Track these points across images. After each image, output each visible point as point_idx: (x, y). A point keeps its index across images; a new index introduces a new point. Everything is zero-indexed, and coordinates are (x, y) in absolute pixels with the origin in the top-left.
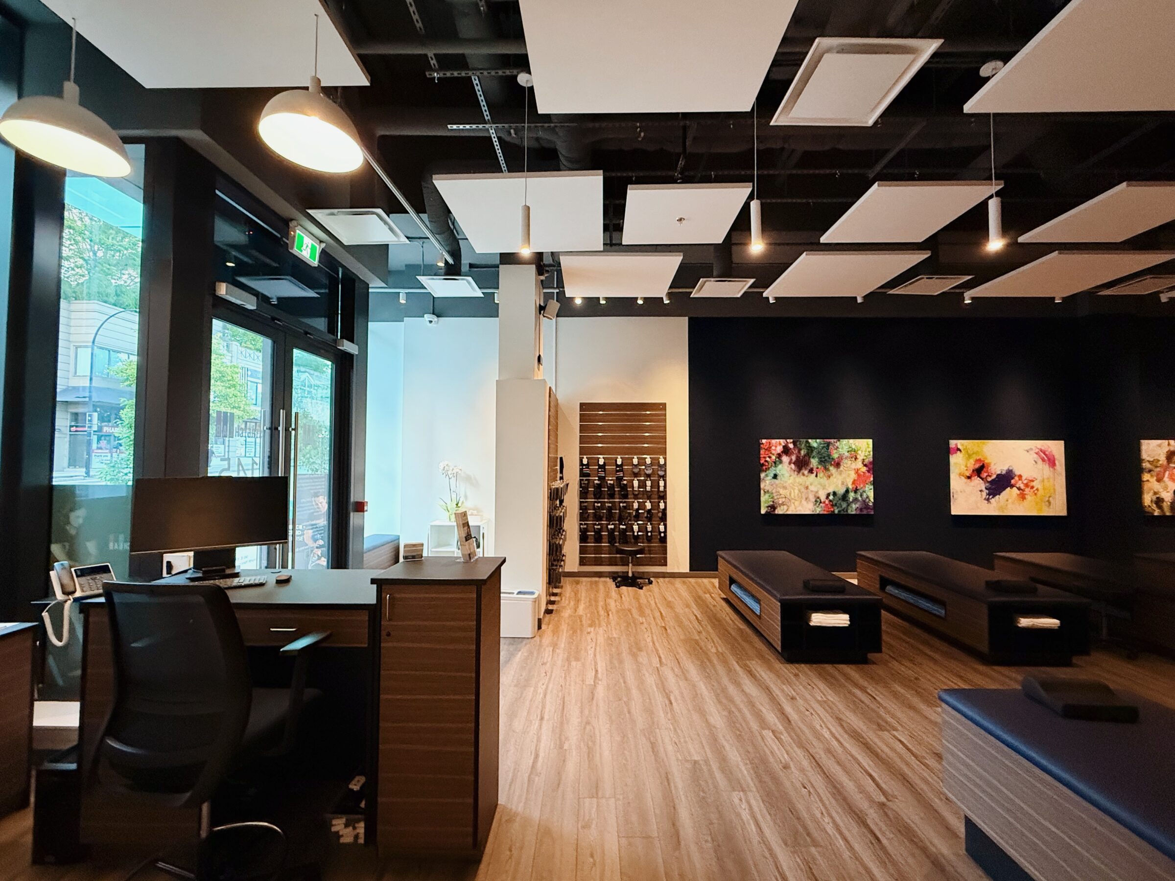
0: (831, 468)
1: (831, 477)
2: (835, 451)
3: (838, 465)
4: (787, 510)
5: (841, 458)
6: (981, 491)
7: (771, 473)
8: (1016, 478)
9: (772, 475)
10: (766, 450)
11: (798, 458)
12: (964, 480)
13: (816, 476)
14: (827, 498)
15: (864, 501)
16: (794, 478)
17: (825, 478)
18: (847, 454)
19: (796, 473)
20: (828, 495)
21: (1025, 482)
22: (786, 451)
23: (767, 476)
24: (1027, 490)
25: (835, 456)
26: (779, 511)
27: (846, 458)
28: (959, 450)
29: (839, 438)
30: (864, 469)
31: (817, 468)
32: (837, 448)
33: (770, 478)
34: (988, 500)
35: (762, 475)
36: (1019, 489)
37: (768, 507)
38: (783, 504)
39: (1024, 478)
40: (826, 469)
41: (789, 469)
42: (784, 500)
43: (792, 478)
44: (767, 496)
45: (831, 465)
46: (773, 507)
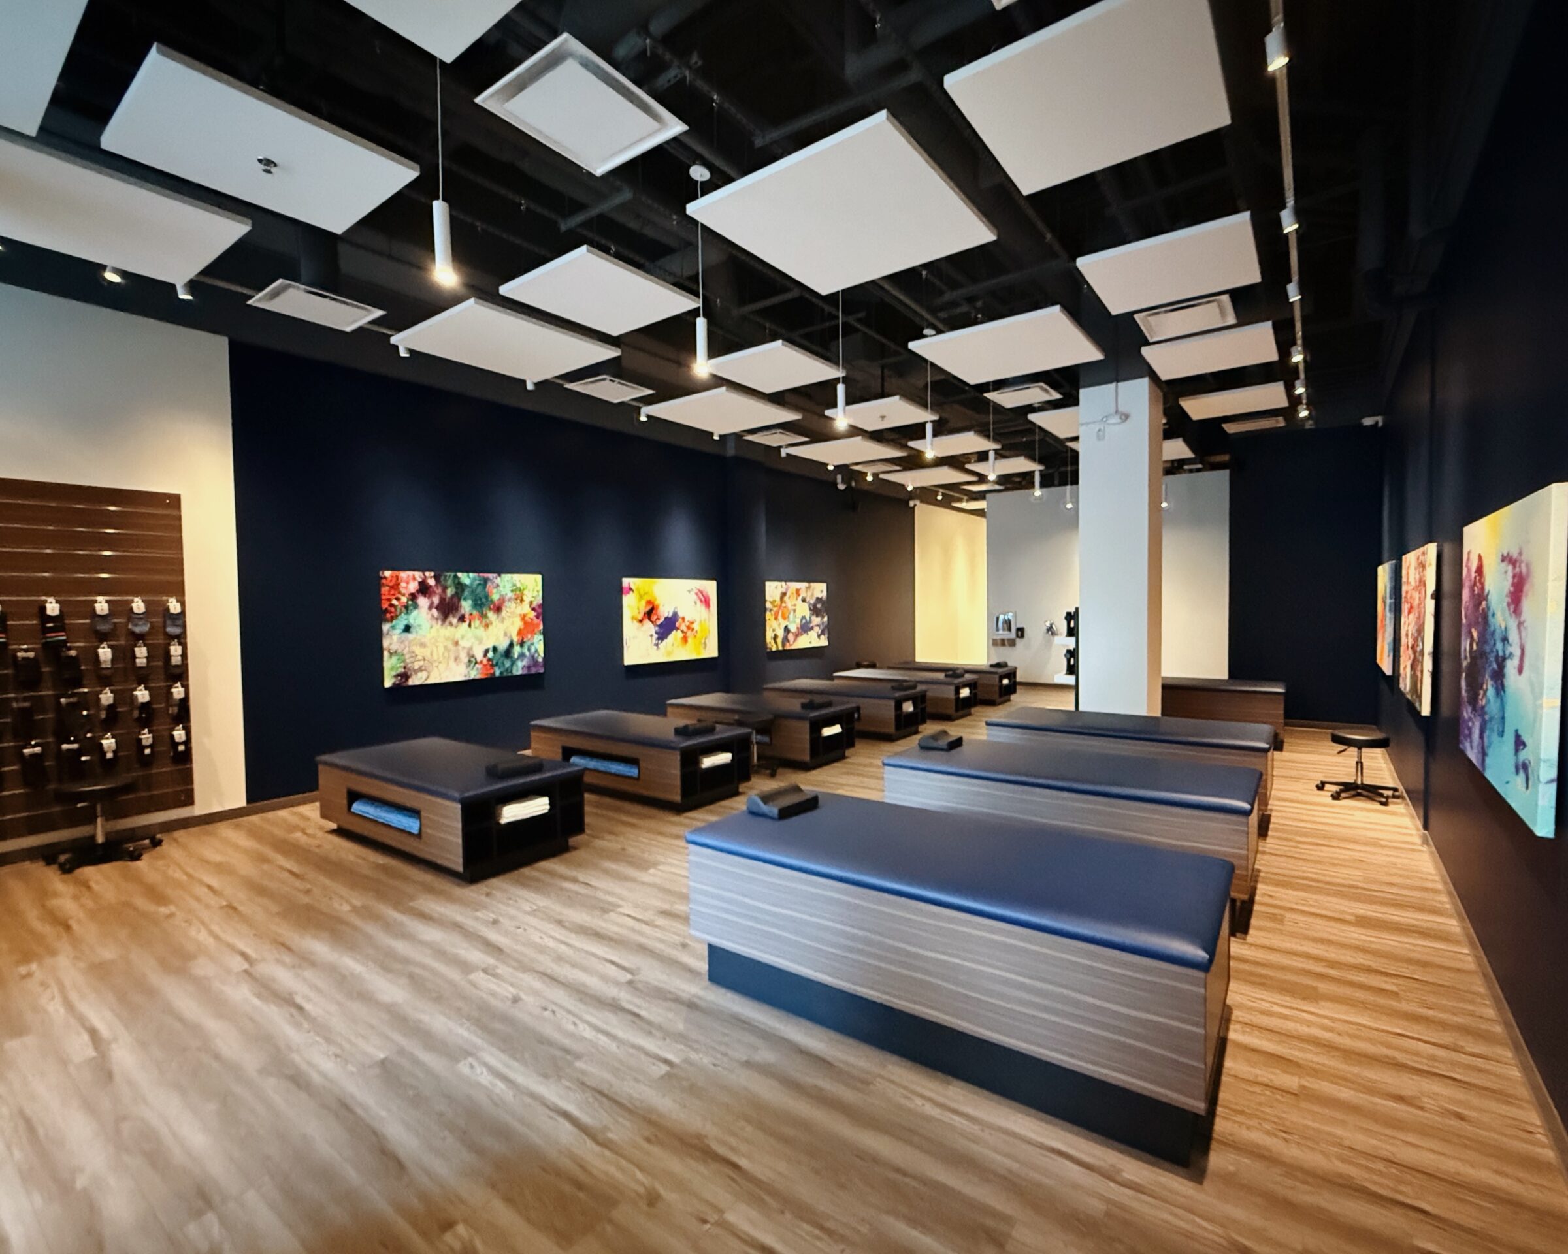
0: (491, 614)
1: (490, 627)
2: (495, 591)
3: (498, 609)
4: (427, 678)
5: (502, 600)
6: (651, 636)
7: (401, 623)
8: (680, 620)
9: (402, 627)
10: (392, 587)
11: (442, 600)
12: (636, 624)
13: (470, 625)
14: (485, 655)
15: (533, 657)
16: (438, 631)
17: (482, 629)
18: (510, 595)
19: (440, 622)
20: (487, 651)
21: (687, 624)
22: (424, 589)
23: (393, 627)
24: (689, 633)
25: (495, 597)
26: (415, 681)
27: (510, 600)
28: (631, 589)
29: (499, 573)
30: (533, 614)
31: (471, 614)
32: (498, 586)
33: (399, 630)
34: (657, 645)
35: (386, 627)
36: (683, 632)
37: (396, 676)
38: (420, 670)
39: (686, 620)
40: (483, 616)
41: (429, 616)
42: (422, 663)
43: (433, 630)
44: (394, 659)
45: (490, 609)
46: (405, 676)
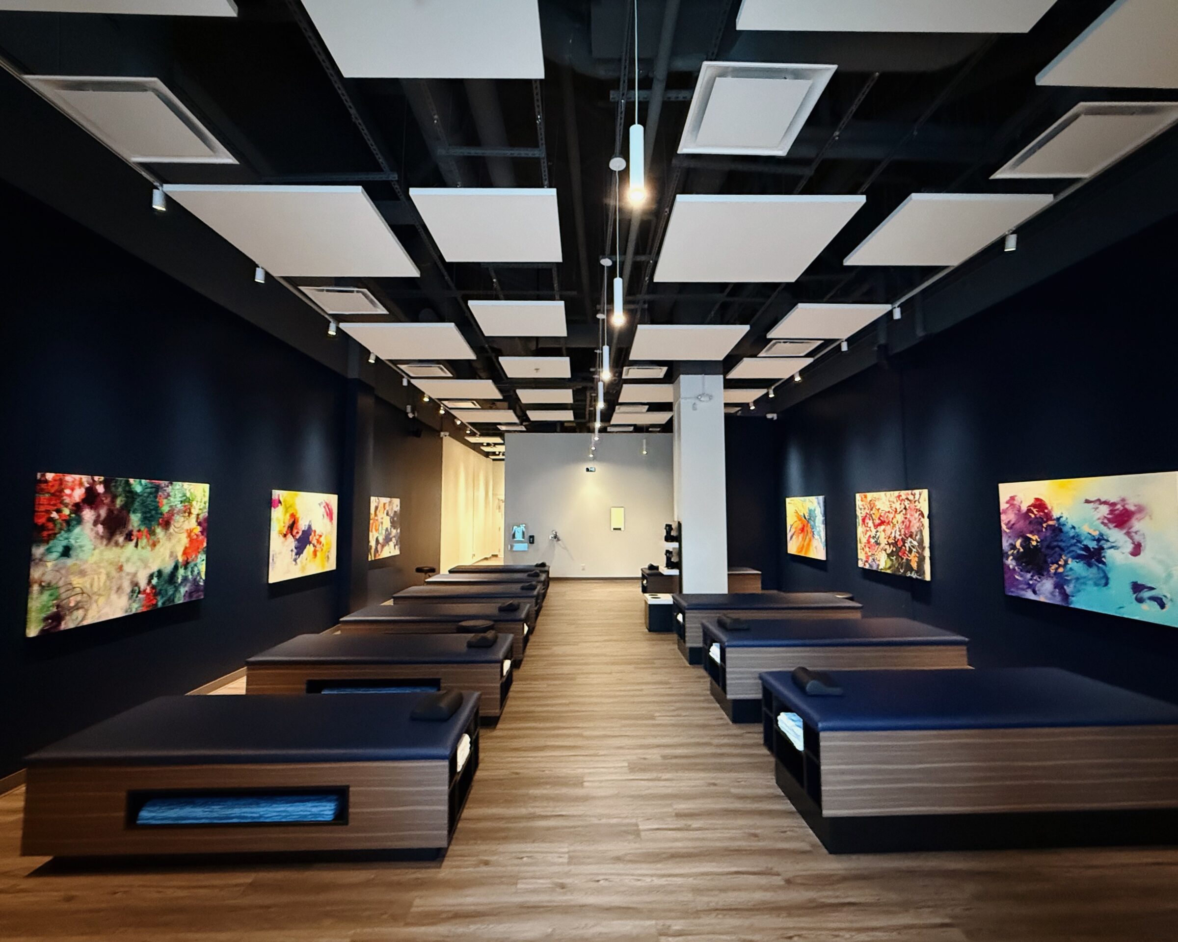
0: (159, 530)
1: (158, 547)
2: (165, 501)
3: (167, 524)
4: (84, 619)
5: (171, 513)
7: (59, 545)
8: (313, 534)
9: (60, 549)
10: (53, 494)
11: (110, 512)
12: (282, 538)
13: (136, 546)
14: (149, 582)
15: (195, 580)
16: (101, 553)
17: (149, 548)
18: (180, 506)
19: (105, 542)
20: (151, 577)
21: (317, 537)
22: (91, 499)
23: (49, 551)
24: (318, 547)
25: (165, 509)
26: (68, 624)
27: (178, 513)
28: (278, 502)
29: (174, 477)
30: (199, 529)
31: (139, 531)
32: (169, 495)
33: (55, 555)
34: (296, 560)
35: (38, 551)
36: (314, 546)
37: (46, 619)
38: (77, 607)
40: (152, 533)
41: (93, 534)
42: (79, 598)
43: (97, 551)
44: (45, 597)
45: (159, 524)
46: (57, 618)
